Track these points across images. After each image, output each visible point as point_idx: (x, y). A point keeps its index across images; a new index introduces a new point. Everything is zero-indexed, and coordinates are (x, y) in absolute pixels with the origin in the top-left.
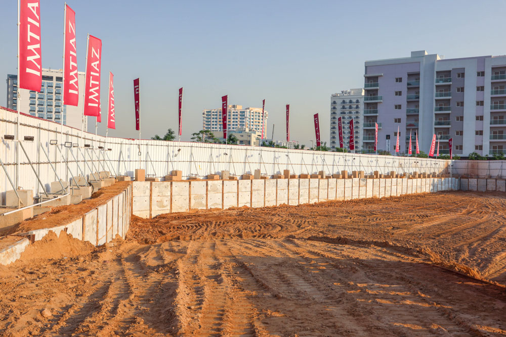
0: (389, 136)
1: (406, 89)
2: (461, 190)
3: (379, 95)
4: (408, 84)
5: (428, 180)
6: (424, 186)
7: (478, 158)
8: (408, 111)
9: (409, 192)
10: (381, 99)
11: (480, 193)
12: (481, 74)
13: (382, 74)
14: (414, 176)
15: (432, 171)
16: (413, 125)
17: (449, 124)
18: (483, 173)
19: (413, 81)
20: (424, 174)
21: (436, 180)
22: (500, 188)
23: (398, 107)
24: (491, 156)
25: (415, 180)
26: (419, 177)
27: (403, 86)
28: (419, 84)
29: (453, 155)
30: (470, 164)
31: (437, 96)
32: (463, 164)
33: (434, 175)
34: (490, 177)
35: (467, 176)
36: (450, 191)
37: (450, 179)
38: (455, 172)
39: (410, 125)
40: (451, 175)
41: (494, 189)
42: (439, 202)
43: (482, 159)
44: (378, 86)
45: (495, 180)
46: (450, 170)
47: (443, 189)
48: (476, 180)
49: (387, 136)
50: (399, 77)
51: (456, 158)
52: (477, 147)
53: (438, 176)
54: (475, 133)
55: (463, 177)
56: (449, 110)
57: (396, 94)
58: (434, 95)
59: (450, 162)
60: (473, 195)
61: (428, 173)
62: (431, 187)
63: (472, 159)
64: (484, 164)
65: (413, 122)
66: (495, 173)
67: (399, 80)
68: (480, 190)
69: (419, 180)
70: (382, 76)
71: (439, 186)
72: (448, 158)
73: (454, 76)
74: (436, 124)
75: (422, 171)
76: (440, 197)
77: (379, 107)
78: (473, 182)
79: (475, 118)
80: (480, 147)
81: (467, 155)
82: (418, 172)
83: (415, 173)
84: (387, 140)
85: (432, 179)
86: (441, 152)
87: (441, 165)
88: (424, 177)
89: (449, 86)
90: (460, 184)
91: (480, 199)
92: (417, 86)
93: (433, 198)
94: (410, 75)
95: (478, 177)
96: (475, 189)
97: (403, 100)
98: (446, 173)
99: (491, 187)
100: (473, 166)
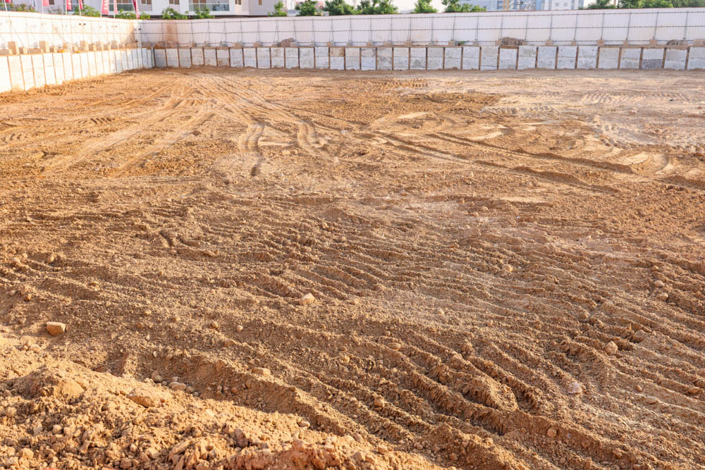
2: (158, 68)
5: (105, 53)
6: (102, 65)
7: (176, 16)
9: (78, 76)
11: (184, 71)
14: (80, 49)
15: (111, 39)
18: (185, 40)
20: (98, 44)
21: (118, 52)
22: (209, 60)
24: (193, 13)
25: (83, 55)
26: (91, 49)
29: (138, 13)
30: (165, 26)
32: (155, 26)
33: (114, 47)
34: (195, 45)
35: (163, 46)
36: (142, 70)
37: (139, 50)
38: (145, 40)
40: (139, 44)
41: (202, 63)
42: (127, 90)
43: (181, 17)
45: (202, 50)
46: (137, 37)
47: (131, 68)
48: (176, 50)
51: (145, 17)
53: (121, 47)
55: (156, 47)
59: (136, 23)
60: (175, 74)
61: (103, 42)
62: (113, 67)
63: (166, 18)
64: (183, 26)
66: (201, 40)
68: (183, 65)
69: (91, 53)
71: (125, 63)
72: (133, 17)
75: (95, 40)
76: (127, 81)
78: (172, 53)
81: (159, 13)
82: (88, 42)
83: (83, 44)
85: (112, 52)
86: (119, 8)
87: (122, 29)
88: (99, 49)
90: (155, 59)
91: (186, 80)
93: (117, 85)
95: (178, 46)
96: (176, 65)
98: (132, 42)
99: (198, 60)
100: (169, 30)
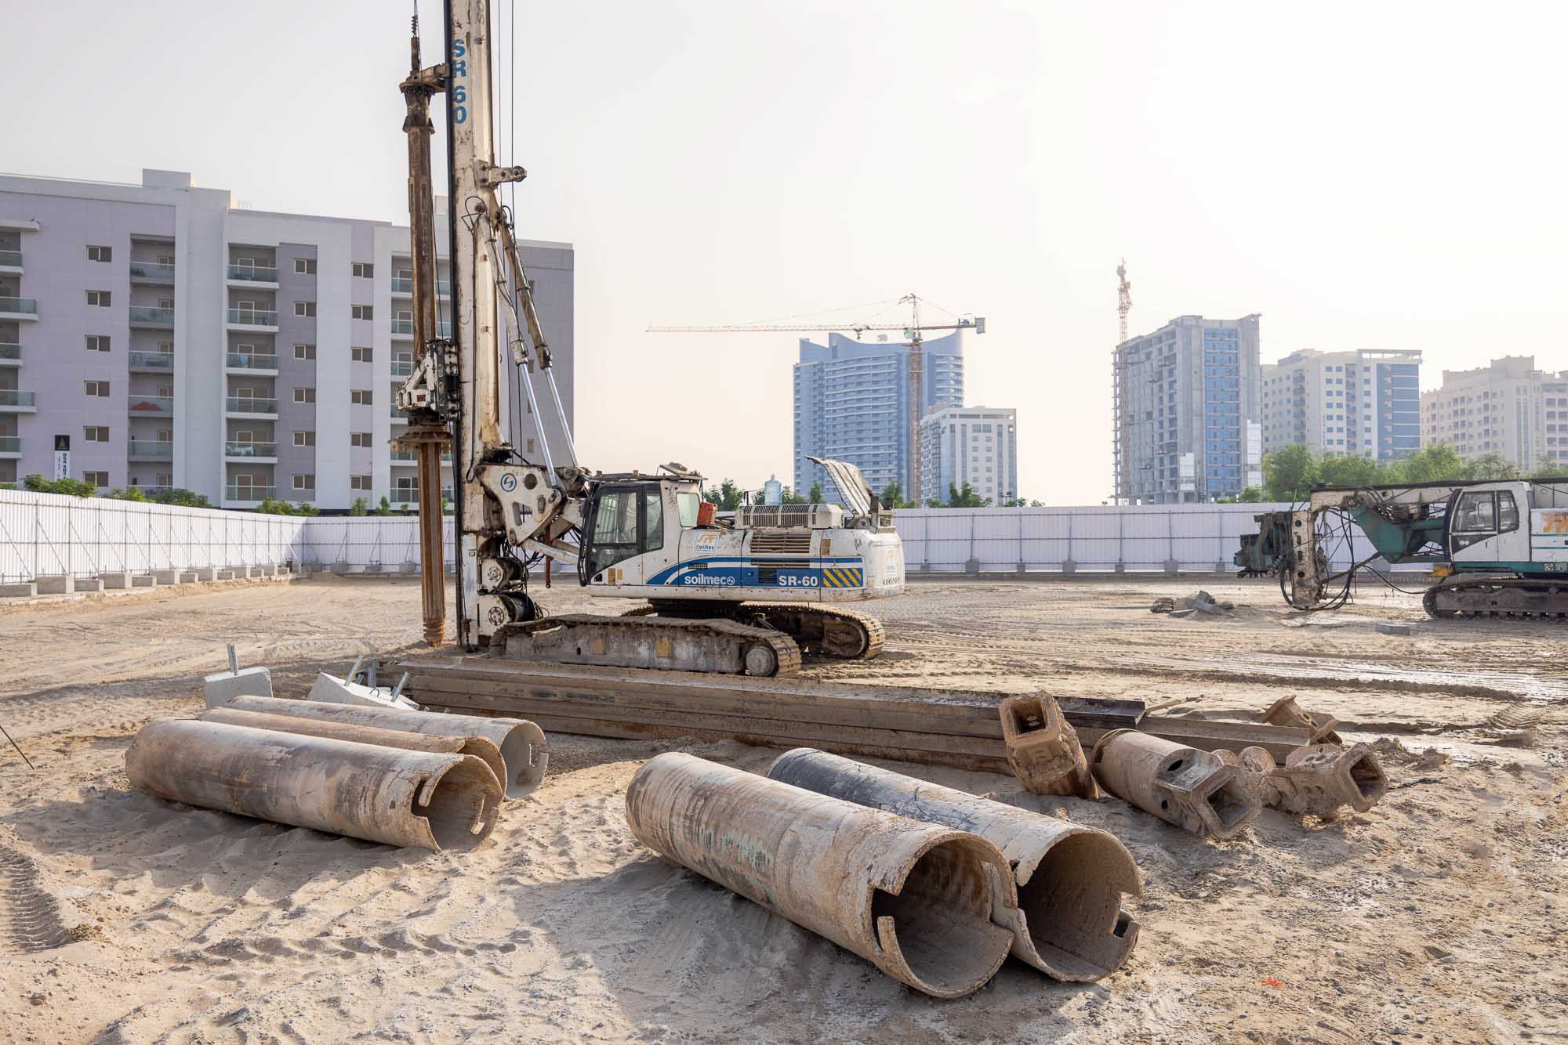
0: (66, 439)
1: (127, 289)
3: (26, 293)
4: (134, 272)
7: (361, 510)
8: (133, 360)
10: (35, 312)
12: (364, 270)
13: (36, 226)
16: (154, 407)
17: (271, 410)
19: (151, 263)
23: (100, 343)
24: (396, 506)
27: (116, 277)
28: (173, 277)
31: (231, 320)
39: (144, 406)
44: (19, 264)
49: (58, 439)
50: (100, 242)
52: (355, 482)
54: (349, 439)
56: (273, 367)
57: (92, 298)
58: (225, 316)
65: (152, 397)
67: (102, 254)
70: (33, 231)
73: (285, 265)
74: (231, 407)
77: (25, 338)
79: (349, 397)
80: (363, 482)
84: (60, 454)
89: (272, 293)
92: (168, 282)
94: (139, 243)
97: (116, 321)
